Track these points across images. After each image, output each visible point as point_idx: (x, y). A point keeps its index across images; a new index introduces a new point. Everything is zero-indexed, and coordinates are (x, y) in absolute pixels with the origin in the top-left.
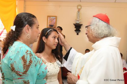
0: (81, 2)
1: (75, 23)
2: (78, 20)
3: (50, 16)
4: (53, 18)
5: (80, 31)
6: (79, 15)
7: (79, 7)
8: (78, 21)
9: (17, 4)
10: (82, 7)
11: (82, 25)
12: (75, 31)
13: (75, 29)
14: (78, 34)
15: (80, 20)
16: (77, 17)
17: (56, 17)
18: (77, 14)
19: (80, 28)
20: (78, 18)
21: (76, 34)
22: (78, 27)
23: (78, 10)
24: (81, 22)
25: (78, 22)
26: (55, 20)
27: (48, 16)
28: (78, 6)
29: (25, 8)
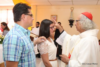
0: (73, 5)
1: (69, 20)
2: (71, 17)
3: (53, 15)
4: (55, 16)
5: (73, 25)
6: (72, 14)
7: (72, 9)
8: (71, 18)
11: (74, 20)
12: (70, 25)
13: (70, 24)
14: (71, 27)
15: (73, 17)
16: (71, 15)
17: (57, 15)
19: (73, 23)
21: (70, 27)
22: (71, 22)
24: (73, 19)
25: (71, 19)
26: (56, 18)
27: (51, 15)
29: (36, 10)
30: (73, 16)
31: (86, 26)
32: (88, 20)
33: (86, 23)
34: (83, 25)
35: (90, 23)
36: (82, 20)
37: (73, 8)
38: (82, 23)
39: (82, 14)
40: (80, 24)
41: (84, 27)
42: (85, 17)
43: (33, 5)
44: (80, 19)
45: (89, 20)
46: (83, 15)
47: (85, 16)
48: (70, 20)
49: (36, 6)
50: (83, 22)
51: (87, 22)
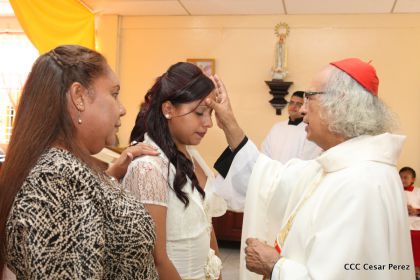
0: (285, 13)
1: (270, 80)
2: (279, 68)
5: (285, 102)
6: (281, 54)
7: (283, 31)
8: (279, 72)
9: (96, 27)
10: (292, 31)
11: (291, 84)
12: (272, 102)
13: (271, 97)
14: (279, 113)
15: (286, 69)
16: (277, 61)
18: (277, 51)
20: (280, 64)
21: (274, 111)
22: (279, 91)
23: (278, 39)
25: (279, 77)
26: (210, 71)
28: (277, 28)
29: (120, 37)
30: (285, 65)
31: (351, 119)
32: (359, 93)
33: (348, 107)
34: (334, 112)
35: (368, 107)
36: (333, 93)
37: (285, 26)
38: (333, 106)
39: (334, 67)
40: (325, 110)
41: (340, 123)
42: (347, 79)
43: (104, 15)
44: (324, 85)
45: (364, 93)
46: (339, 71)
47: (345, 75)
48: (274, 81)
49: (120, 17)
50: (336, 99)
51: (355, 101)
